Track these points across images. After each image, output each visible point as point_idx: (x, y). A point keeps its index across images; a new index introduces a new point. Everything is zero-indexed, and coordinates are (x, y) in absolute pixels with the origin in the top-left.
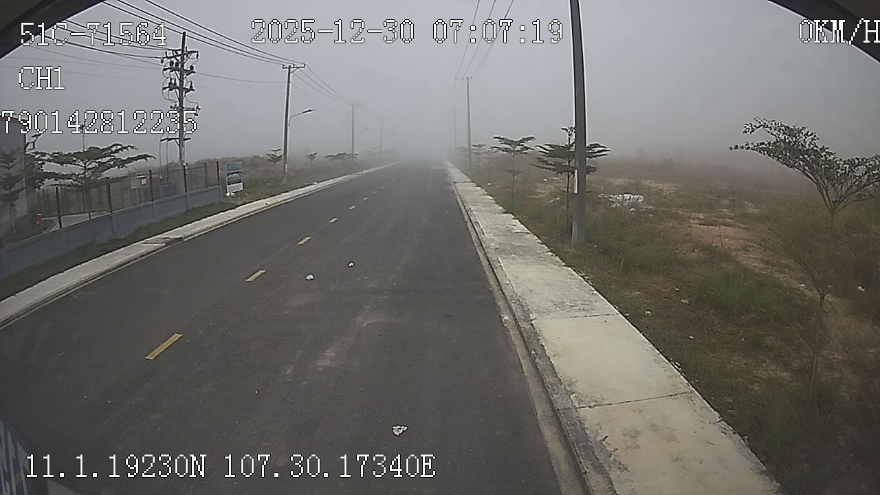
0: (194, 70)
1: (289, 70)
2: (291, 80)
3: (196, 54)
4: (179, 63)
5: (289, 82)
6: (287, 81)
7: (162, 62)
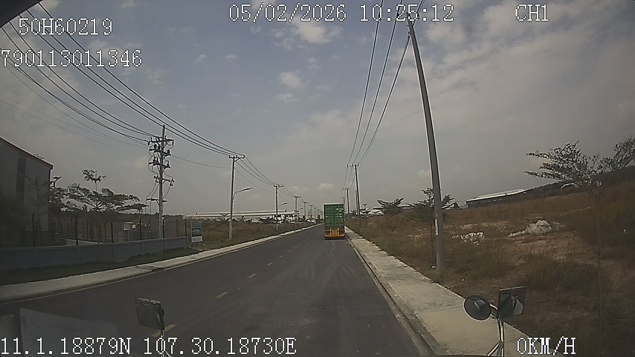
0: (170, 153)
1: (234, 160)
2: (235, 167)
3: (172, 142)
4: (160, 147)
5: (233, 168)
6: (232, 167)
7: (149, 144)
